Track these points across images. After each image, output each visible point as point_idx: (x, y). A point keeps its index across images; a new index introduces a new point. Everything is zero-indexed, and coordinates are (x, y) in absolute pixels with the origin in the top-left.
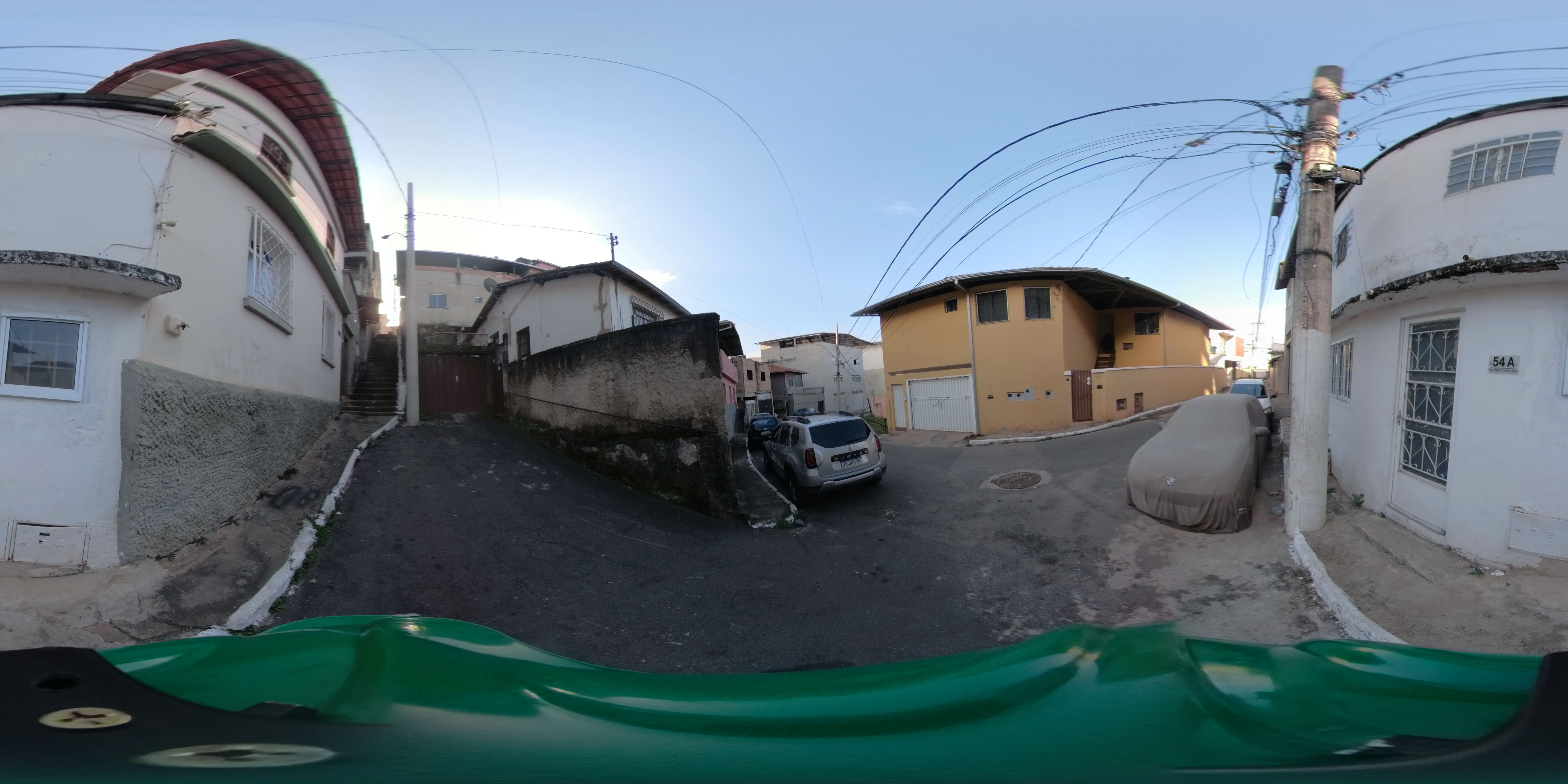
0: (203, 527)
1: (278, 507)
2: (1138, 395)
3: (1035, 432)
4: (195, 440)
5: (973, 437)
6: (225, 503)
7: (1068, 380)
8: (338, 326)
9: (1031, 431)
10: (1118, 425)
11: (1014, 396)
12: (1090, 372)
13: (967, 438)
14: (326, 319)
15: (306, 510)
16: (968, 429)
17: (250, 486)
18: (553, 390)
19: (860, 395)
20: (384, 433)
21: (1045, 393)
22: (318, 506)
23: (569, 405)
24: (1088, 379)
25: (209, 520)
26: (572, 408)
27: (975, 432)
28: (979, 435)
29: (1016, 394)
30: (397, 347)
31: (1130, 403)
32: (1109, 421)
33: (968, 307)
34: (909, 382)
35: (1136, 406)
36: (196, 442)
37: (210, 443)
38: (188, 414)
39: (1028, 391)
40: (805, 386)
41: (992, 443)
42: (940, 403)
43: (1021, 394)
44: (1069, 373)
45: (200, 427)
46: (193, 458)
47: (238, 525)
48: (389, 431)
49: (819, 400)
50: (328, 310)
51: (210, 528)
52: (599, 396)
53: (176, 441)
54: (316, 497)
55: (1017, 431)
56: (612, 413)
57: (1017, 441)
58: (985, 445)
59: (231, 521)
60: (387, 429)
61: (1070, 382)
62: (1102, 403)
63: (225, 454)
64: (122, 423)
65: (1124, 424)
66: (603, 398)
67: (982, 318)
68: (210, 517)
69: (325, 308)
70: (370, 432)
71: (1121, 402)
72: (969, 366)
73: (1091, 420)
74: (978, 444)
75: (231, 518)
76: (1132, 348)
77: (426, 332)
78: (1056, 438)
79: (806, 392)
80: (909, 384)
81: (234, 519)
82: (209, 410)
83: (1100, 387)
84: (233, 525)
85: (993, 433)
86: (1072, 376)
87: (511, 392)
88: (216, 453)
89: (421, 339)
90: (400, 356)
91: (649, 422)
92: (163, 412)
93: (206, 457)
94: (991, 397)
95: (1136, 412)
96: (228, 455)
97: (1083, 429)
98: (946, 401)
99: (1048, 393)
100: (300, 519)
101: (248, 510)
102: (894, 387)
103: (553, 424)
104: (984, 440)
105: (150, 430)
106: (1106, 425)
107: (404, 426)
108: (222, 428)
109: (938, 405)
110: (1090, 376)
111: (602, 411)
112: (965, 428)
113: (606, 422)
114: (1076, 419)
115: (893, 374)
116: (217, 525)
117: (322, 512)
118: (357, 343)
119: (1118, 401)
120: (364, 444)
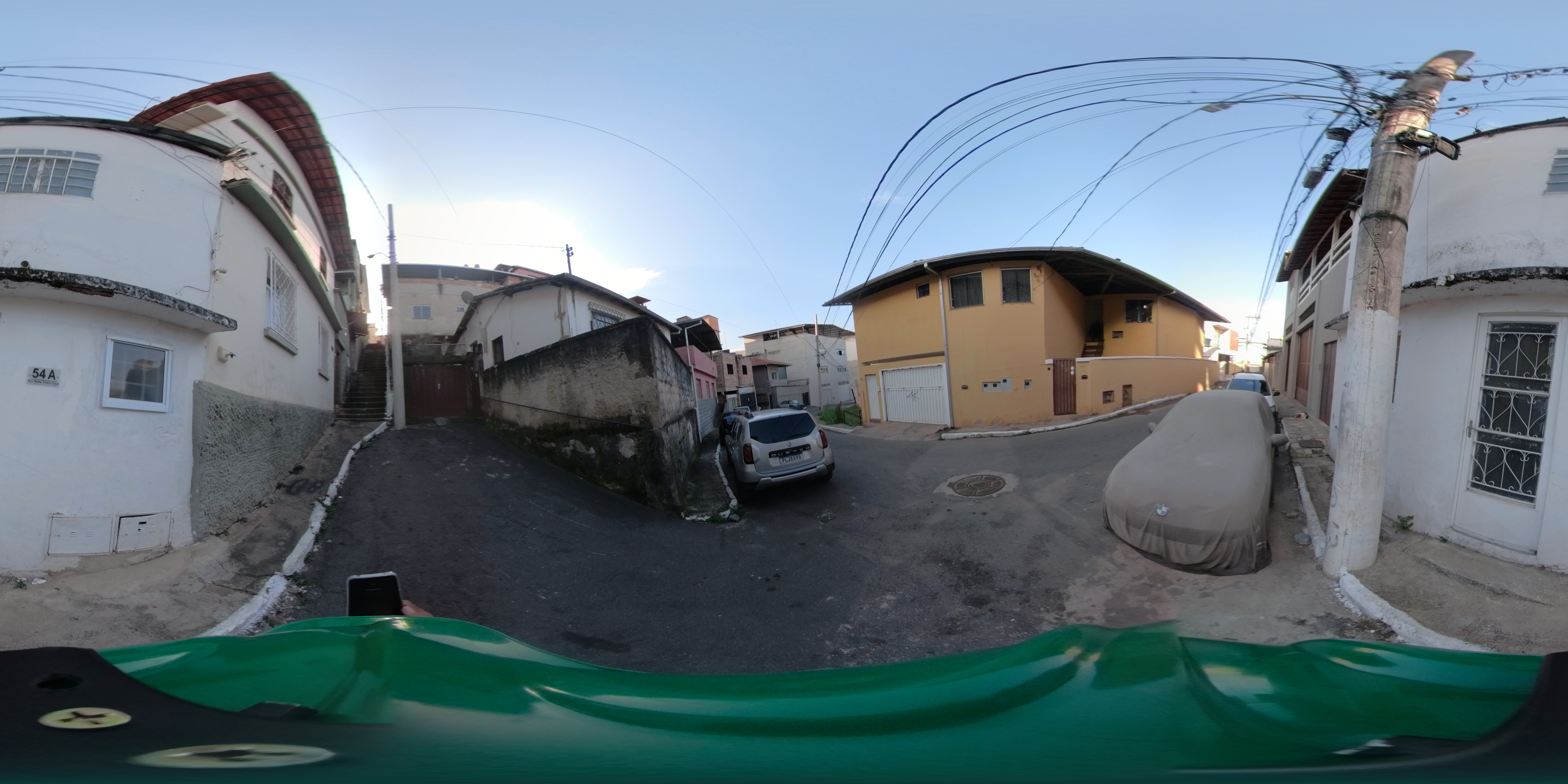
0: (243, 509)
1: (293, 494)
2: (1127, 388)
4: (238, 440)
6: (256, 490)
8: (332, 342)
10: (1103, 421)
14: (321, 337)
15: (316, 495)
17: (271, 478)
22: (324, 492)
25: (247, 503)
30: (384, 357)
31: (1118, 396)
35: (1124, 399)
36: (239, 442)
37: (247, 443)
38: (234, 420)
45: (241, 431)
46: (237, 454)
47: (266, 507)
48: (379, 434)
50: (323, 329)
51: (247, 510)
53: (227, 441)
54: (322, 485)
59: (260, 505)
60: (377, 433)
62: (1087, 395)
63: (255, 451)
64: (193, 428)
65: (1110, 419)
67: (956, 303)
68: (247, 501)
69: (321, 328)
71: (1108, 395)
72: (942, 354)
73: (1074, 413)
75: (260, 502)
76: (1122, 336)
77: (409, 343)
80: (883, 374)
81: (262, 503)
82: (246, 418)
84: (263, 507)
86: (1054, 365)
87: (486, 396)
88: (251, 450)
89: (405, 349)
92: (219, 419)
93: (245, 453)
95: (1125, 406)
96: (258, 452)
97: (1066, 423)
100: (312, 501)
101: (271, 496)
103: (521, 423)
105: (212, 432)
107: (394, 429)
108: (254, 431)
109: (912, 396)
114: (1056, 413)
115: (864, 365)
116: (252, 508)
117: (328, 496)
118: (348, 356)
119: (1104, 393)
120: (357, 446)
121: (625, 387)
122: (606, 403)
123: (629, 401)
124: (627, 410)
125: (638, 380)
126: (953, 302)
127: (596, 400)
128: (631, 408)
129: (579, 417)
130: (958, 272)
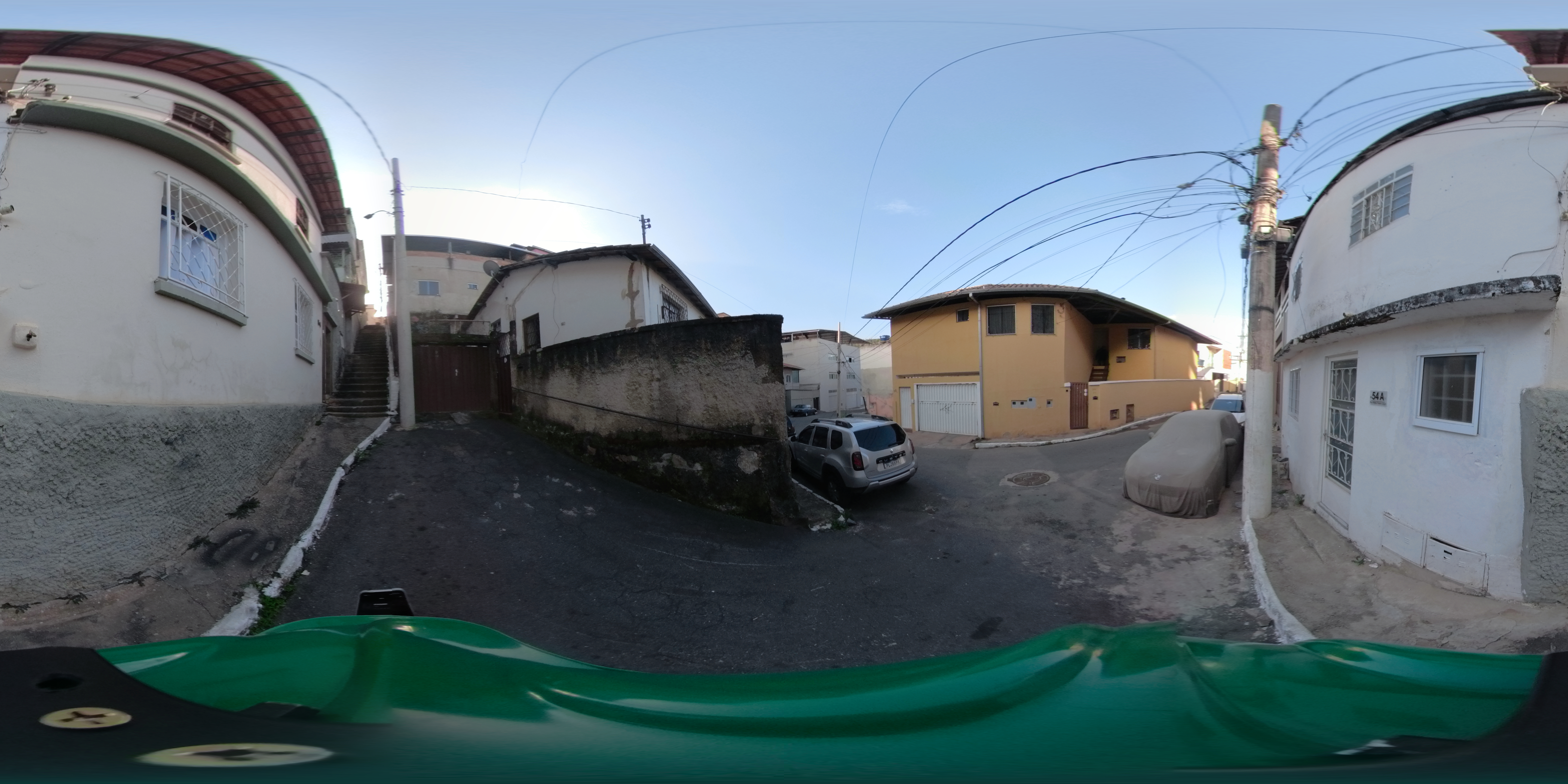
0: (89, 582)
2: (1130, 407)
3: (1035, 438)
5: (978, 440)
7: (1067, 391)
9: (1032, 437)
10: (1111, 434)
11: (1018, 403)
12: (1087, 384)
13: (973, 441)
16: (974, 433)
18: (578, 388)
19: (853, 393)
20: (375, 441)
21: (1046, 402)
22: (274, 565)
23: (600, 406)
24: (1085, 390)
25: (98, 576)
26: (604, 410)
27: (980, 436)
28: (983, 439)
29: (1020, 402)
30: (386, 340)
31: (1123, 414)
32: (1103, 429)
33: (979, 318)
34: (917, 385)
35: (1128, 417)
39: (1031, 400)
40: (801, 382)
41: (997, 447)
42: (947, 407)
43: (1024, 403)
44: (1068, 384)
47: (142, 585)
48: (380, 437)
49: (815, 397)
51: (99, 584)
52: (641, 398)
54: (277, 548)
55: (1019, 436)
56: (657, 417)
57: (1020, 446)
58: (991, 448)
59: (136, 577)
60: (378, 436)
61: (1069, 393)
62: (1097, 413)
65: (1116, 432)
66: (645, 400)
67: (992, 330)
70: (357, 441)
71: (1114, 412)
72: (977, 373)
73: (1087, 427)
74: (984, 447)
75: (138, 574)
76: (1124, 361)
77: (423, 322)
78: (1055, 444)
79: (802, 388)
80: (917, 388)
81: (141, 576)
83: (1095, 398)
85: (997, 437)
86: (1071, 387)
87: (522, 388)
89: (415, 329)
90: (389, 348)
91: (702, 428)
94: (996, 404)
95: (1127, 422)
97: (1079, 436)
98: (952, 405)
99: (1049, 403)
101: (168, 563)
102: (902, 390)
103: (578, 427)
104: (989, 444)
106: (1100, 433)
107: (398, 429)
109: (945, 409)
110: (1087, 388)
111: (645, 415)
112: (971, 432)
113: (648, 427)
114: (1072, 427)
115: (901, 377)
116: (112, 581)
118: (341, 335)
119: (1112, 411)
120: (349, 460)
121: (748, 392)
122: (720, 410)
123: (753, 409)
124: (749, 418)
125: (766, 385)
126: (988, 329)
127: (706, 406)
128: (755, 417)
129: (678, 425)
130: (995, 304)
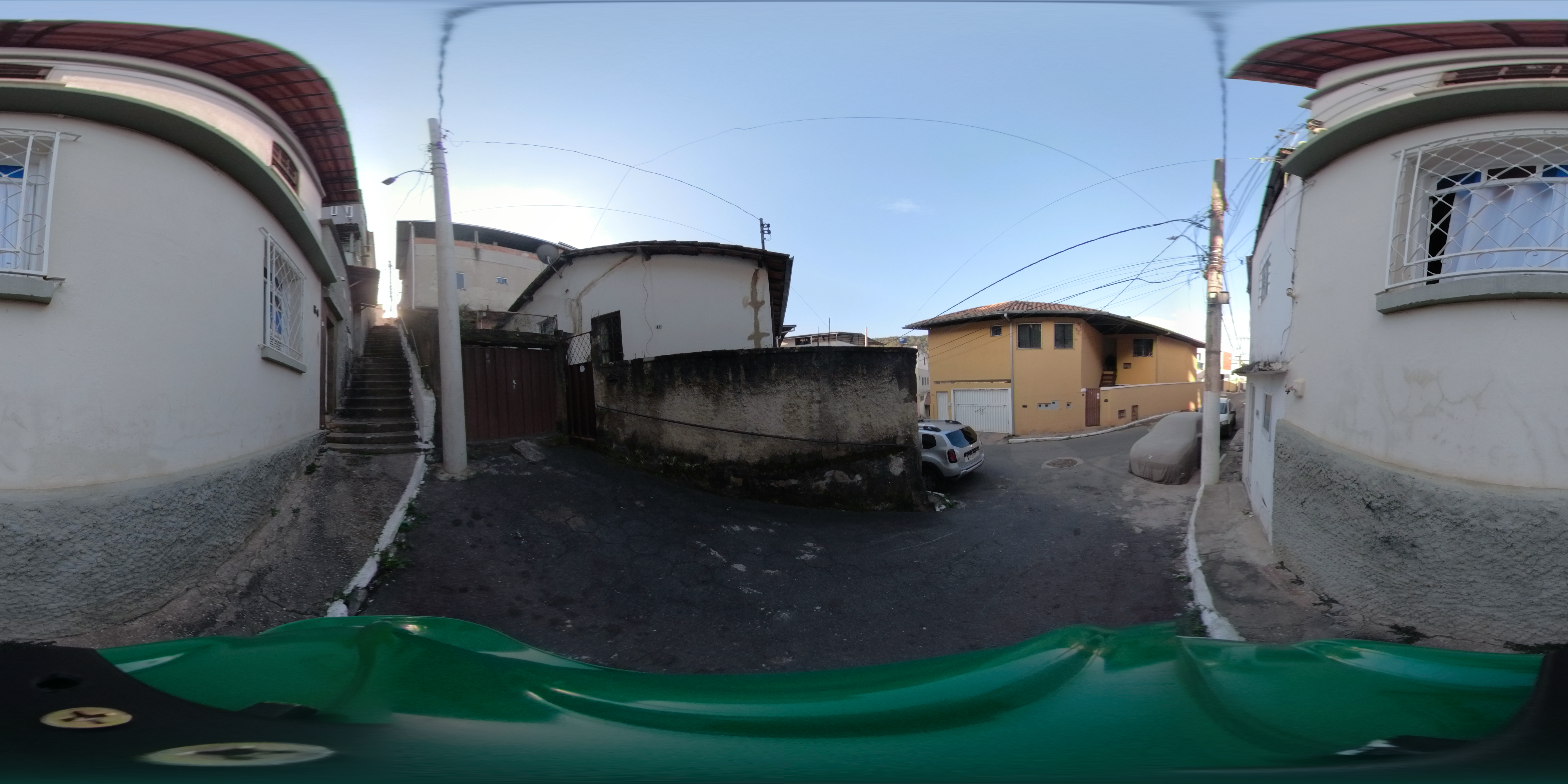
2: (1135, 407)
3: (1057, 433)
7: (1083, 395)
10: (1119, 430)
11: (1043, 406)
12: (1099, 389)
13: (1007, 437)
26: (751, 435)
27: (1011, 433)
28: (1014, 436)
31: (1129, 414)
32: (1112, 426)
33: (1010, 334)
34: (956, 389)
35: (1133, 416)
39: (1054, 403)
41: (1026, 442)
42: (982, 408)
43: (1048, 405)
44: (1084, 390)
55: (1044, 432)
56: (816, 438)
57: (1045, 440)
58: (1023, 443)
62: (1107, 413)
65: (1123, 429)
66: (804, 423)
67: (1021, 344)
71: (1121, 412)
72: (1009, 380)
73: (1099, 425)
74: (1016, 442)
76: (1130, 368)
78: (1074, 438)
80: (954, 393)
83: (1106, 401)
85: (1025, 434)
86: (1086, 392)
94: (1025, 407)
95: (1133, 420)
97: (1093, 432)
98: (987, 407)
99: (1068, 405)
102: (939, 394)
104: (1021, 440)
106: (1110, 430)
109: (979, 411)
110: (1099, 392)
111: (803, 437)
112: (1006, 430)
114: (1088, 424)
115: (939, 383)
119: (1119, 411)
126: (1019, 343)
129: (837, 443)
130: (1025, 322)
